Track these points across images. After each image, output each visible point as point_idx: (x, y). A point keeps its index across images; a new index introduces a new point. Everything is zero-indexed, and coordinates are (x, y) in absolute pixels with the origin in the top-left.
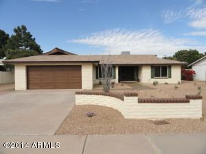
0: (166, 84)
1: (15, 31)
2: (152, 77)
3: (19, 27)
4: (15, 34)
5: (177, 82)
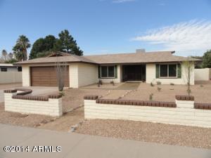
2: (157, 77)
3: (62, 32)
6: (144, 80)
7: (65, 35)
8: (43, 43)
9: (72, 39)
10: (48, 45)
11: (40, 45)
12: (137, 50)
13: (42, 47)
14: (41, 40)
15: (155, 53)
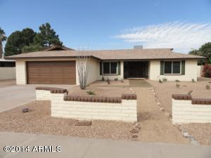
0: (177, 81)
1: (41, 29)
2: (162, 74)
3: (43, 25)
4: (40, 32)
5: (191, 80)
6: (147, 77)
7: (46, 29)
8: (21, 37)
9: (55, 33)
10: (25, 38)
11: (16, 39)
12: (135, 47)
13: (19, 40)
14: (18, 33)
15: (155, 50)
